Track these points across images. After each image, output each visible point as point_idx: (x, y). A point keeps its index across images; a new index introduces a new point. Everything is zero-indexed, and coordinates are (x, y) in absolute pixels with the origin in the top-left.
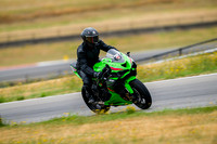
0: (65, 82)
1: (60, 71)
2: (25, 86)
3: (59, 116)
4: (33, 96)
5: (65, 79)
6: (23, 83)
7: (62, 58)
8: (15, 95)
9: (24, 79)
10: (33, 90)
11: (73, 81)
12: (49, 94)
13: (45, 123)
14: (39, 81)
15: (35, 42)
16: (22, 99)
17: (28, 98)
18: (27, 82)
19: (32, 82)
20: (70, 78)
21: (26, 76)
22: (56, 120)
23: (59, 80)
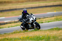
0: (55, 18)
1: (53, 15)
2: (43, 19)
3: (53, 28)
4: (46, 22)
5: (55, 17)
6: (43, 18)
7: (54, 11)
8: (40, 22)
9: (43, 17)
10: (45, 20)
11: (57, 18)
12: (50, 22)
13: (49, 30)
14: (47, 18)
15: (46, 7)
16: (43, 23)
17: (44, 23)
18: (44, 18)
19: (45, 18)
20: (56, 17)
21: (44, 16)
22: (52, 29)
23: (53, 18)
